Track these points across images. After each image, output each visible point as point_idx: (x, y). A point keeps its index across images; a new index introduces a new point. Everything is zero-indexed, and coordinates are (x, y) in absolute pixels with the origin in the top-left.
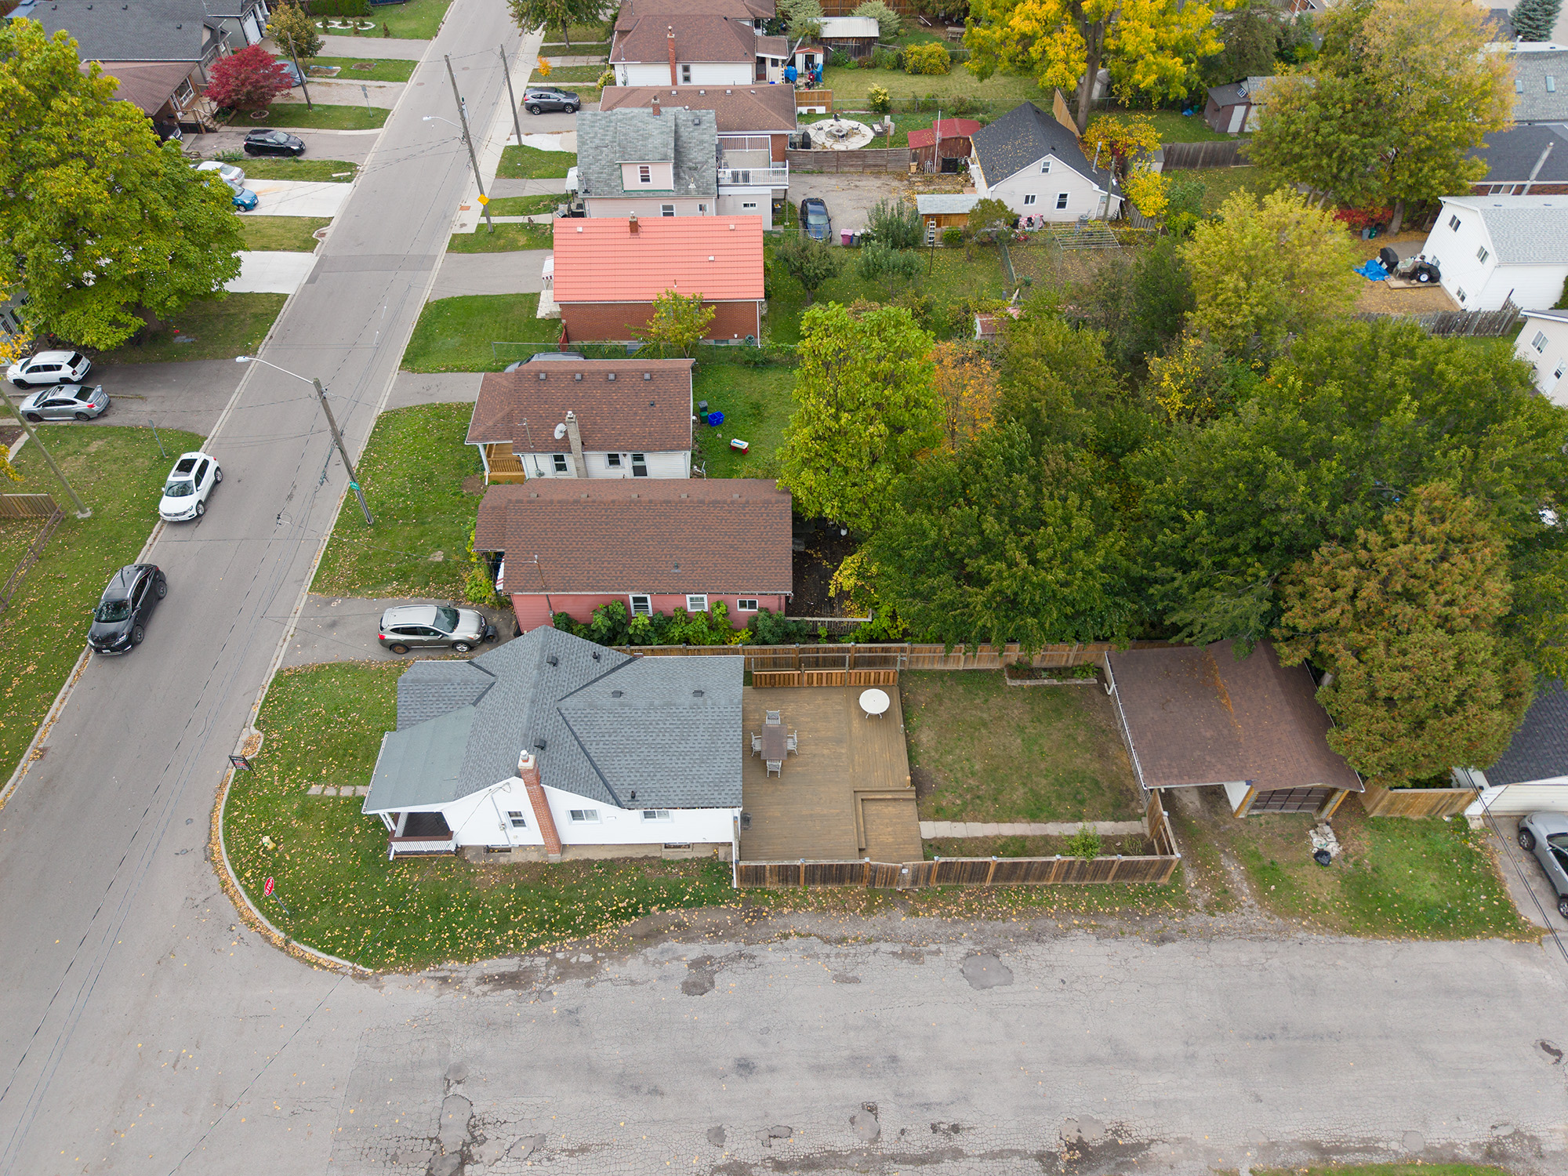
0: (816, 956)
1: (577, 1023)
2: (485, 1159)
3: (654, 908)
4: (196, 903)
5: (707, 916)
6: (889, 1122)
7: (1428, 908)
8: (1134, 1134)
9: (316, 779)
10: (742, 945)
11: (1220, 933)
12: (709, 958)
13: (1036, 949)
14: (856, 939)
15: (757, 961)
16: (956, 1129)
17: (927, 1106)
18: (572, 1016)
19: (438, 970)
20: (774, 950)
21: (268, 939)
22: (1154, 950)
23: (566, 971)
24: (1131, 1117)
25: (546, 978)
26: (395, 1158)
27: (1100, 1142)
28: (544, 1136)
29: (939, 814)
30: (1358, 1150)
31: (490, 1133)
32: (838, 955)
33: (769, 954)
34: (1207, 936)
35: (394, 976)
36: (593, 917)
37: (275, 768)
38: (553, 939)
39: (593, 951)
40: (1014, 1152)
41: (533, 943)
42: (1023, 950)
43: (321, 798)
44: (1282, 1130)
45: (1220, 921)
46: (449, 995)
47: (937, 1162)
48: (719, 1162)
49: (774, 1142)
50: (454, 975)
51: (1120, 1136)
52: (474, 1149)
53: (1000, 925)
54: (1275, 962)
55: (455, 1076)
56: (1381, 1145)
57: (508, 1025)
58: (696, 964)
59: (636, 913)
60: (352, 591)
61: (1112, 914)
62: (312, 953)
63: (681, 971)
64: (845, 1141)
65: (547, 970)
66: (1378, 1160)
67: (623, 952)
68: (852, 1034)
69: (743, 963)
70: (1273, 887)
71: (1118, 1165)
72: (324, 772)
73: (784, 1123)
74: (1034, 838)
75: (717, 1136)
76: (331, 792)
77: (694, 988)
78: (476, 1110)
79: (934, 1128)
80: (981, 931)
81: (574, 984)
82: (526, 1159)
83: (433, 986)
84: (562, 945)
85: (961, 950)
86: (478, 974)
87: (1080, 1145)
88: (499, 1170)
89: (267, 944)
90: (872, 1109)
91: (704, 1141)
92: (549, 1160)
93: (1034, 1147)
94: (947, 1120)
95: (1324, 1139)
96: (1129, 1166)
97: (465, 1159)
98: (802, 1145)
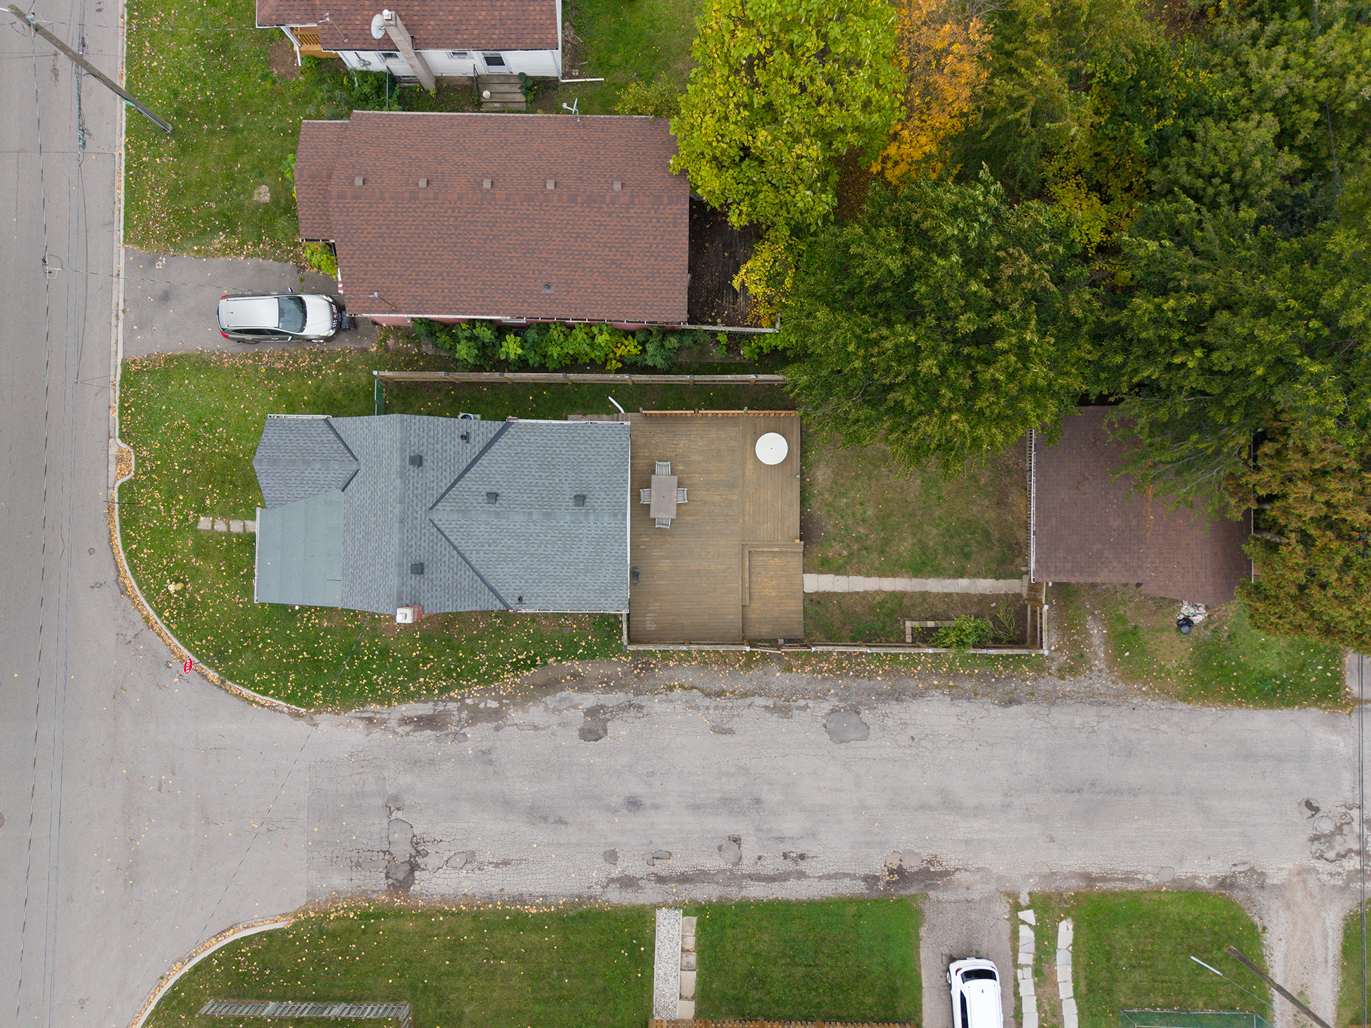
0: (697, 708)
1: (490, 762)
2: (430, 867)
3: (551, 660)
4: (129, 638)
5: (600, 668)
6: (749, 850)
7: (1264, 679)
8: (944, 864)
9: (202, 510)
10: (631, 695)
11: (1064, 696)
12: (602, 707)
13: (894, 707)
14: (733, 692)
15: (645, 710)
16: (802, 857)
17: (781, 839)
18: (485, 756)
19: (360, 712)
20: (660, 702)
21: (204, 676)
22: (999, 712)
23: (476, 716)
24: (944, 852)
25: (460, 721)
26: (358, 865)
27: (916, 869)
28: (473, 853)
29: (824, 566)
30: (1119, 880)
31: (430, 849)
32: (716, 708)
33: (656, 705)
34: (1052, 699)
35: (325, 715)
36: (496, 667)
37: (157, 495)
38: (461, 687)
39: (498, 698)
40: (846, 875)
41: (443, 690)
42: (883, 708)
43: (212, 533)
44: (1063, 863)
45: (1067, 685)
46: (377, 734)
47: (785, 880)
48: (613, 876)
49: (657, 862)
50: (378, 716)
51: (933, 865)
52: (420, 860)
53: (865, 683)
54: (1105, 725)
55: (393, 804)
56: (1139, 876)
57: (432, 762)
58: (592, 712)
59: (534, 664)
60: (174, 245)
61: (970, 676)
62: (246, 692)
63: (577, 718)
64: (713, 863)
65: (460, 714)
66: (1132, 887)
67: (526, 699)
68: (724, 779)
69: (633, 712)
70: (1127, 654)
71: (926, 886)
72: (208, 502)
73: (665, 848)
74: (912, 595)
75: (612, 856)
76: (220, 526)
77: (591, 734)
78: (416, 832)
79: (785, 856)
80: (847, 688)
81: (484, 728)
82: (461, 868)
83: (361, 725)
84: (470, 692)
85: (826, 707)
86: (399, 716)
87: (900, 871)
88: (442, 876)
89: (205, 682)
90: (737, 840)
91: (601, 860)
92: (479, 869)
93: (862, 872)
94: (796, 850)
95: (1094, 871)
96: (934, 887)
97: (414, 867)
98: (678, 865)
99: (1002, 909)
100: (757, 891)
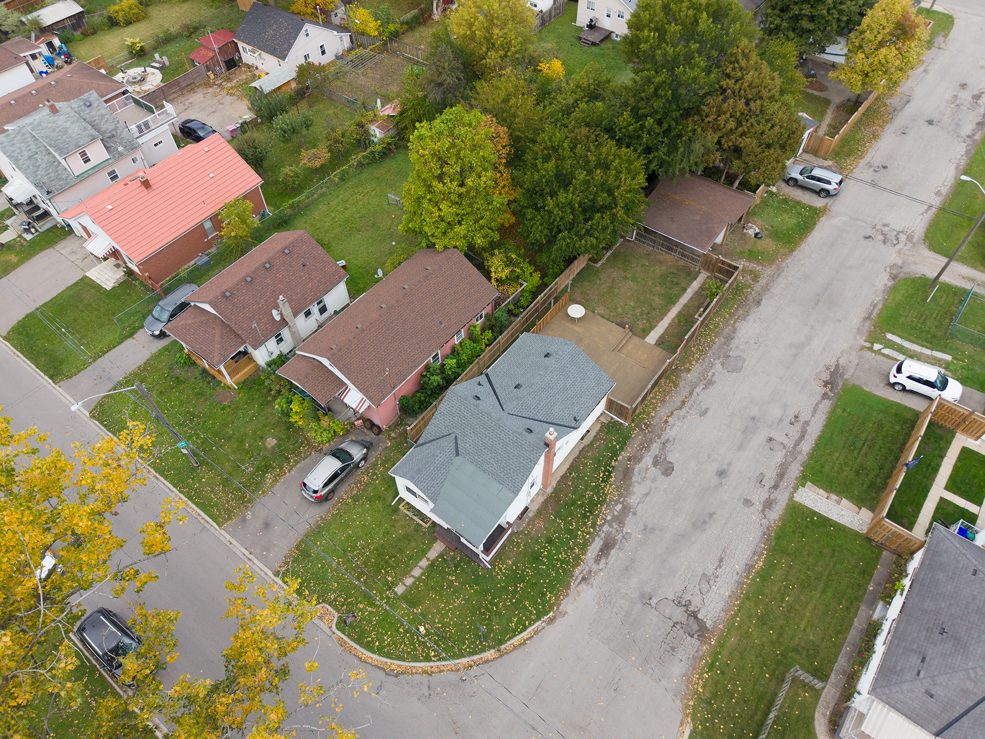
0: (684, 417)
1: (653, 529)
4: (427, 694)
6: (779, 437)
7: (798, 225)
10: (658, 440)
11: (767, 285)
12: (656, 457)
13: (735, 343)
15: (671, 439)
16: (796, 417)
17: (781, 420)
20: (670, 430)
21: (487, 661)
22: (761, 308)
23: (620, 519)
29: (645, 332)
30: (873, 309)
32: (690, 409)
33: (670, 433)
34: (766, 289)
40: (817, 404)
43: (410, 588)
44: (854, 323)
45: (763, 282)
47: (806, 432)
48: (760, 509)
49: (763, 483)
54: (790, 278)
55: (646, 599)
56: (875, 302)
57: (633, 561)
58: (656, 463)
60: (249, 501)
61: (737, 309)
62: (515, 641)
63: (654, 472)
64: (778, 457)
65: (613, 528)
66: (880, 306)
68: (732, 426)
69: (668, 445)
71: (840, 377)
73: (757, 474)
74: (683, 309)
75: (747, 502)
76: (409, 581)
78: (671, 598)
79: (792, 424)
80: (714, 354)
81: (630, 521)
83: (583, 586)
84: (603, 514)
85: (718, 366)
88: (709, 602)
89: (491, 663)
90: (771, 439)
91: (747, 509)
93: (819, 397)
94: (791, 417)
95: (864, 315)
97: (694, 615)
98: (771, 475)
99: (868, 355)
100: (806, 447)
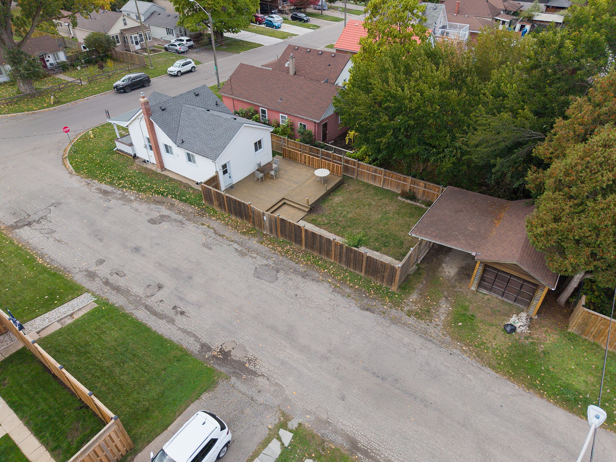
0: (206, 235)
2: (33, 228)
5: (184, 206)
6: (161, 295)
8: (258, 367)
10: (185, 219)
11: (405, 324)
12: (169, 217)
13: (299, 279)
14: (228, 238)
15: (183, 226)
16: (182, 313)
17: (182, 299)
18: (108, 208)
19: (90, 181)
20: (193, 226)
22: (357, 310)
23: (122, 198)
24: (264, 359)
25: (115, 197)
26: (14, 214)
27: (237, 359)
28: (54, 232)
31: (44, 222)
32: (214, 239)
33: (190, 226)
34: (395, 321)
35: (78, 177)
36: (149, 189)
40: (194, 336)
41: (123, 187)
42: (292, 276)
46: (85, 188)
47: (160, 319)
48: (90, 269)
49: (115, 275)
50: (93, 184)
51: (250, 363)
52: (34, 223)
53: (293, 264)
55: (56, 204)
57: (88, 201)
58: (162, 216)
61: (352, 287)
62: (68, 163)
63: (155, 215)
64: (137, 290)
65: (118, 195)
67: (145, 202)
68: (186, 262)
69: (178, 224)
70: (460, 324)
73: (126, 272)
77: (153, 221)
78: (49, 215)
79: (175, 308)
80: (282, 261)
81: (120, 202)
82: (42, 234)
83: (84, 183)
85: (265, 262)
86: (99, 187)
87: (227, 354)
88: (32, 232)
89: (62, 157)
90: (160, 287)
91: (95, 261)
92: (47, 238)
93: (205, 340)
94: (182, 307)
96: (238, 376)
97: (29, 224)
98: (122, 282)
